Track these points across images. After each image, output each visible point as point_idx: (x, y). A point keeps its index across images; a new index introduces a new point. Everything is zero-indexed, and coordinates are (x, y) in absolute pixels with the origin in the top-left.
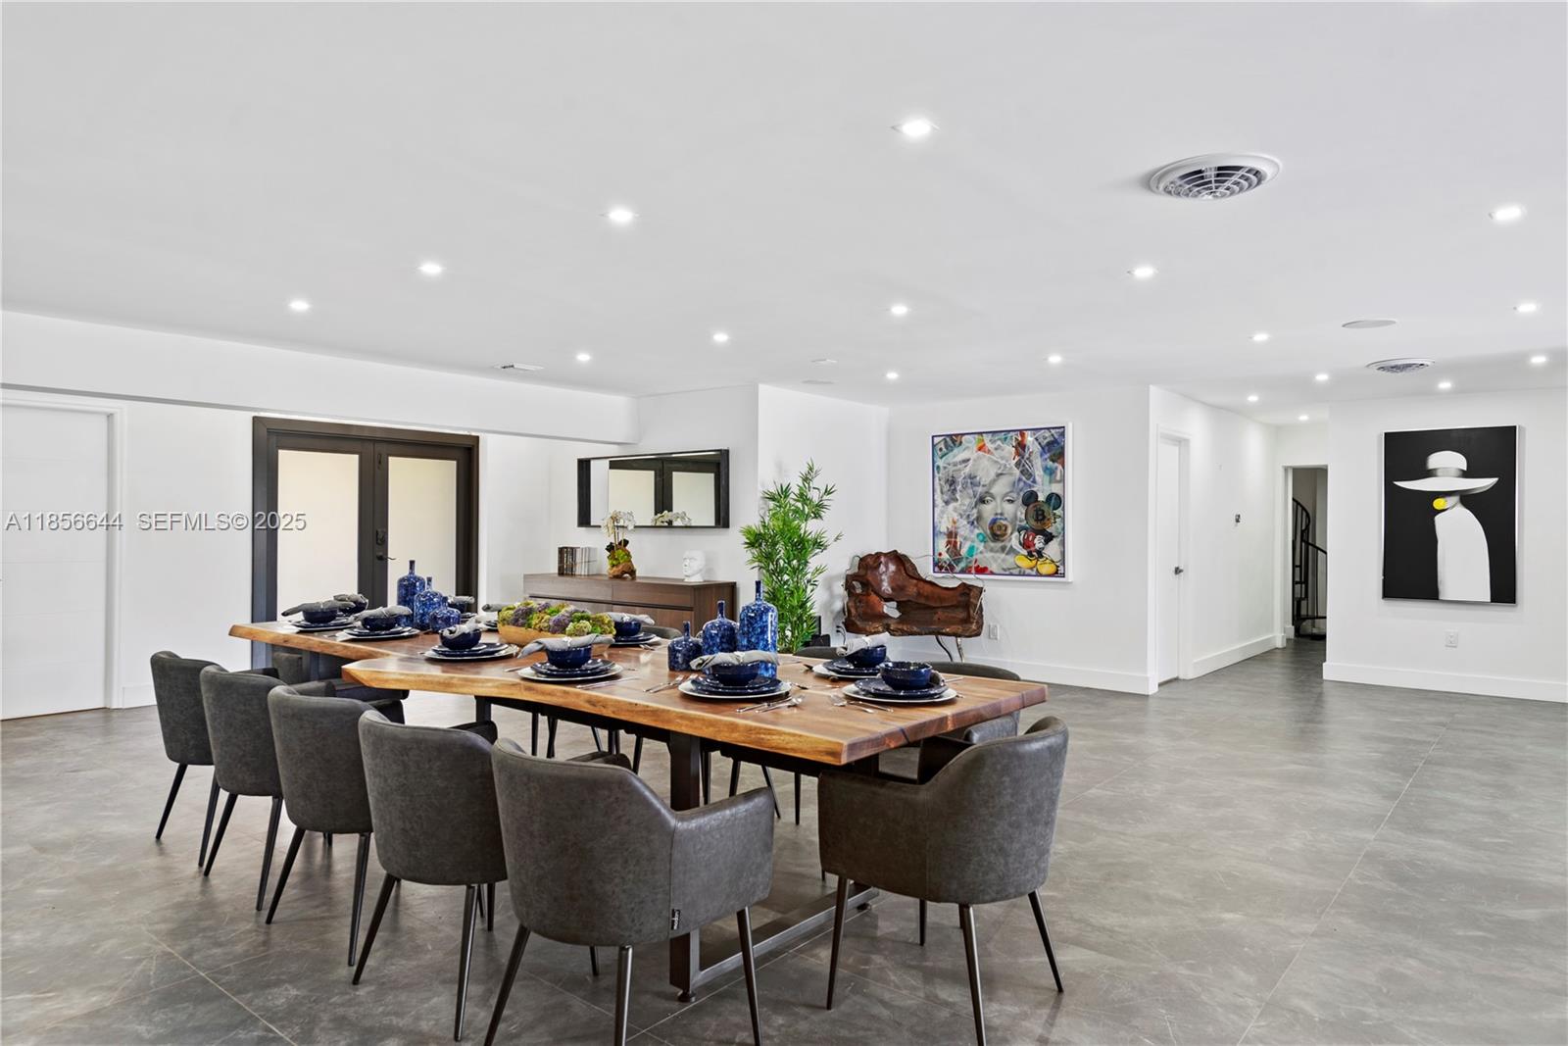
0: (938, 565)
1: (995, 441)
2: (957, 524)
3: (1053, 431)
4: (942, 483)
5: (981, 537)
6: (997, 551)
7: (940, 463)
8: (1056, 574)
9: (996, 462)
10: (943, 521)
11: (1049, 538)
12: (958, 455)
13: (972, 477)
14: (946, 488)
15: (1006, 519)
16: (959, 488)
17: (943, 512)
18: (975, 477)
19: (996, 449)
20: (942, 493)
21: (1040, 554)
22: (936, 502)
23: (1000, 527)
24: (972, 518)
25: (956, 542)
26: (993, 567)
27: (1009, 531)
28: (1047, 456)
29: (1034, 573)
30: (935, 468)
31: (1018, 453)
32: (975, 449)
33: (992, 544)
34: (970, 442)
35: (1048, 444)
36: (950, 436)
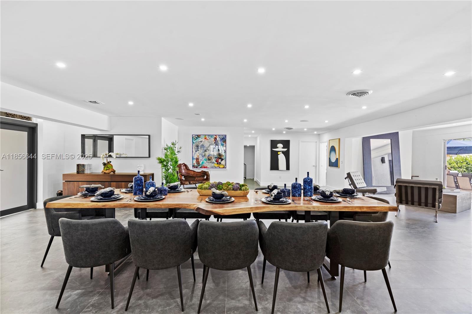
0: (194, 166)
1: (209, 137)
2: (199, 157)
3: (223, 136)
4: (195, 147)
5: (205, 160)
6: (209, 163)
7: (194, 141)
8: (224, 168)
9: (209, 142)
10: (195, 156)
11: (222, 160)
12: (200, 140)
13: (203, 145)
14: (196, 148)
15: (212, 155)
16: (199, 148)
17: (195, 153)
18: (204, 145)
19: (209, 139)
20: (195, 149)
21: (220, 163)
22: (193, 151)
23: (210, 157)
24: (203, 155)
25: (198, 161)
26: (209, 167)
27: (213, 158)
28: (222, 141)
29: (219, 168)
30: (193, 143)
31: (215, 140)
32: (204, 139)
33: (208, 161)
34: (202, 137)
35: (222, 138)
36: (197, 135)
